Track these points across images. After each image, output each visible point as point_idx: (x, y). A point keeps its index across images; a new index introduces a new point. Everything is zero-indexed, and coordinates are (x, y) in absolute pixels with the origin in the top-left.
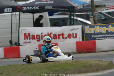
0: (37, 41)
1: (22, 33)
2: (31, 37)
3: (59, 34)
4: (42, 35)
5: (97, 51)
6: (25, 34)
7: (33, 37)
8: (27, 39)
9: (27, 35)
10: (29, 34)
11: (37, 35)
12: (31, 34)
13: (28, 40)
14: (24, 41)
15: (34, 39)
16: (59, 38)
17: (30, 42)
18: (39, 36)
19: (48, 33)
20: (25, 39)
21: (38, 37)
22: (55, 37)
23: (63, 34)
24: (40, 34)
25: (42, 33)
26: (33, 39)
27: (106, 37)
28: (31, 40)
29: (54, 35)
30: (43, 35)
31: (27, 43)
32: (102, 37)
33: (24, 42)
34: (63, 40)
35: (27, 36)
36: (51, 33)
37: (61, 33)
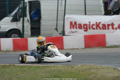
0: (85, 31)
1: (67, 22)
2: (78, 26)
3: (109, 24)
4: (89, 25)
6: (71, 23)
7: (80, 27)
8: (73, 28)
9: (73, 23)
10: (75, 23)
11: (84, 25)
12: (78, 23)
13: (74, 30)
14: (70, 30)
15: (81, 28)
16: (108, 29)
17: (76, 32)
18: (86, 25)
19: (97, 23)
20: (71, 28)
21: (85, 27)
22: (104, 28)
23: (113, 25)
24: (88, 23)
25: (90, 22)
26: (79, 28)
28: (78, 30)
29: (103, 25)
30: (91, 24)
31: (73, 32)
33: (70, 32)
34: (113, 30)
35: (73, 25)
36: (100, 23)
37: (111, 23)
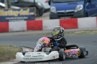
5: (10, 31)
27: (18, 19)
32: (14, 19)
